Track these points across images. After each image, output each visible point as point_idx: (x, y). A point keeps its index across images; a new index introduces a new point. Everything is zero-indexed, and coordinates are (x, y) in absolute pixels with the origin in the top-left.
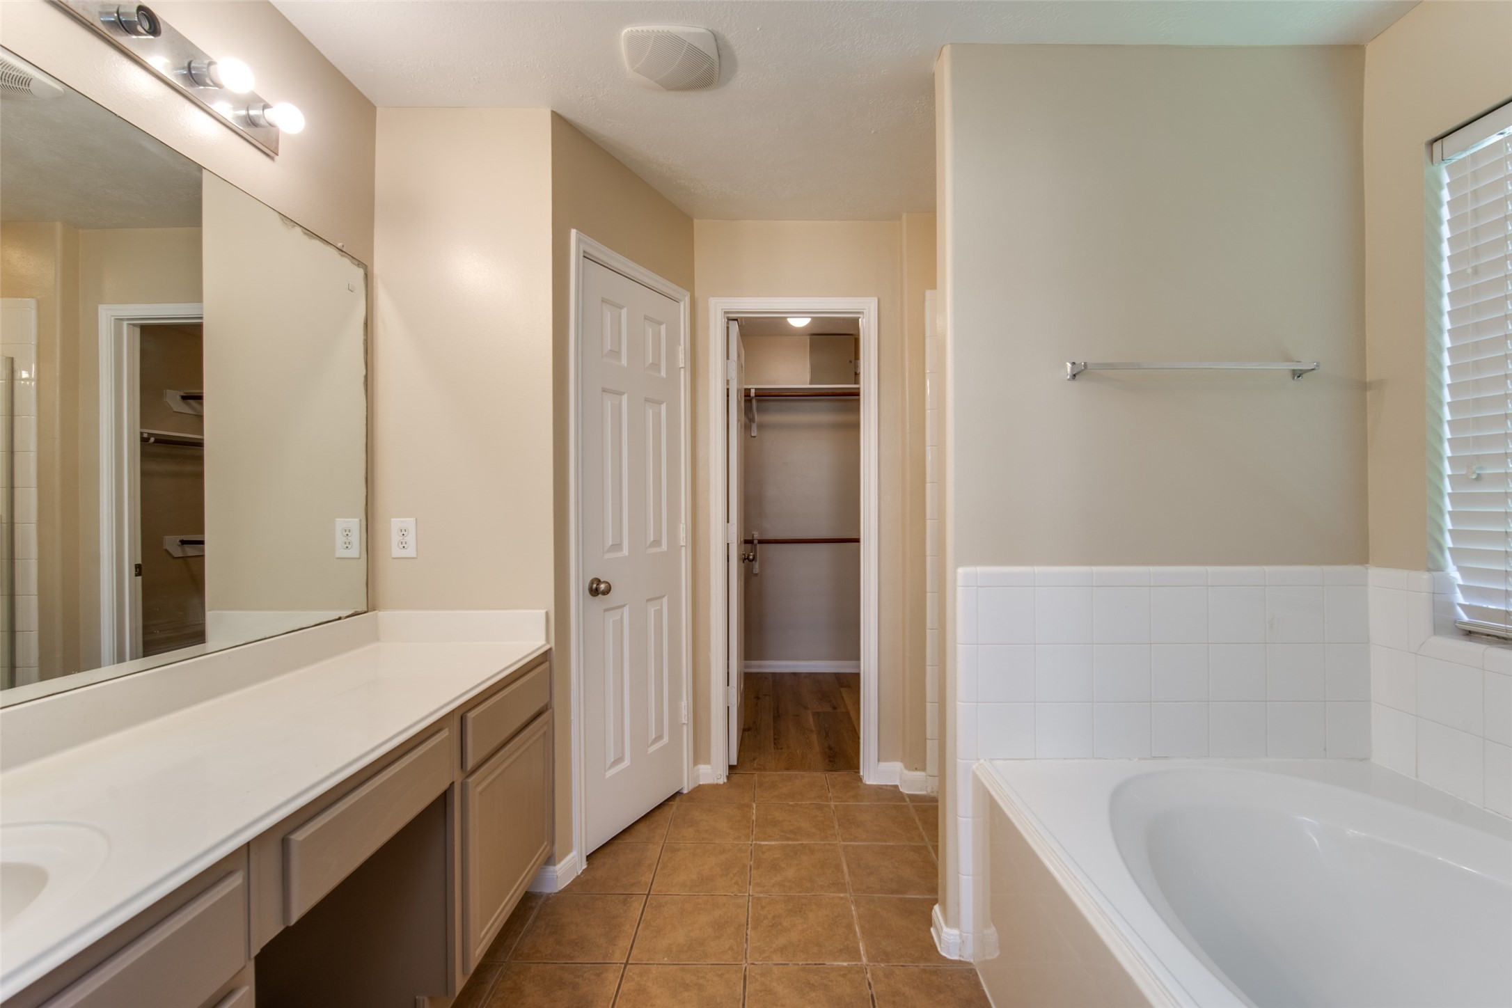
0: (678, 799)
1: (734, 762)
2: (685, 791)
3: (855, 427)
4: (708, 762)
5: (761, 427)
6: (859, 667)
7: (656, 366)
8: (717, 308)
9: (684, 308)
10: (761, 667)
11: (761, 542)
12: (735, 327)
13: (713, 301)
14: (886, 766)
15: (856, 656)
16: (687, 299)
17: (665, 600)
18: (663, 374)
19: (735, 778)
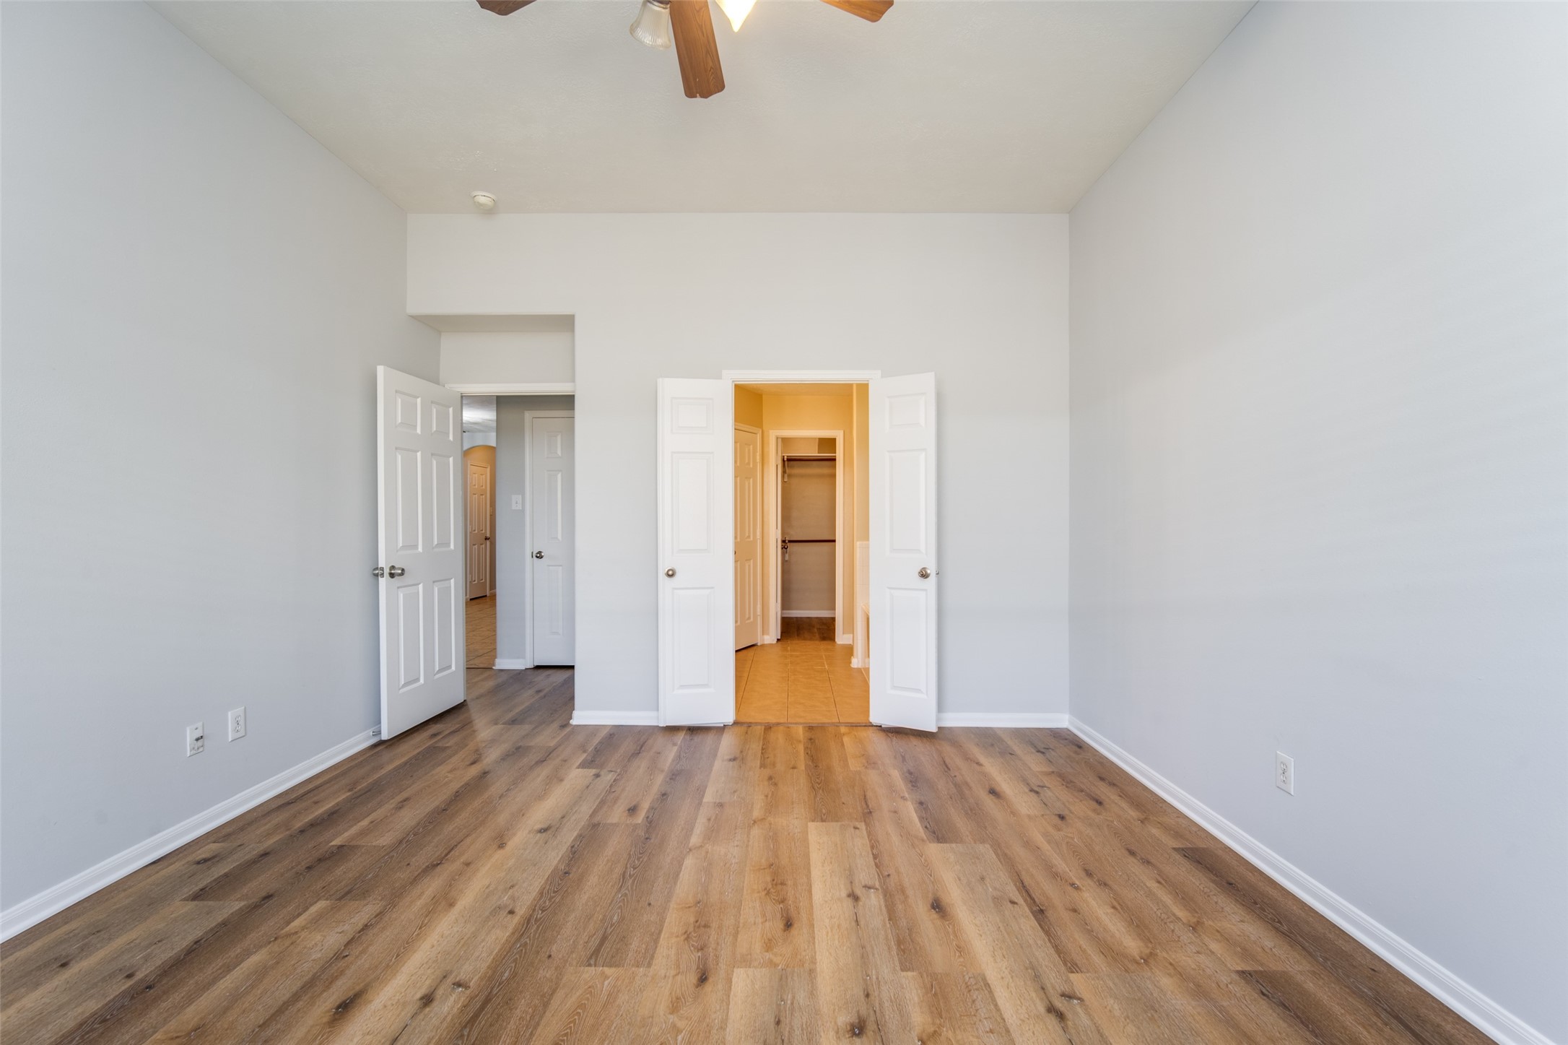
0: (755, 648)
1: (779, 638)
2: (759, 644)
3: (833, 476)
4: (768, 634)
5: (789, 476)
6: (835, 614)
7: (749, 464)
8: (773, 434)
9: (759, 436)
10: (789, 613)
11: (790, 541)
12: (780, 441)
13: (771, 432)
14: (846, 636)
15: (833, 608)
16: (760, 432)
17: (752, 561)
18: (751, 466)
19: (780, 643)
